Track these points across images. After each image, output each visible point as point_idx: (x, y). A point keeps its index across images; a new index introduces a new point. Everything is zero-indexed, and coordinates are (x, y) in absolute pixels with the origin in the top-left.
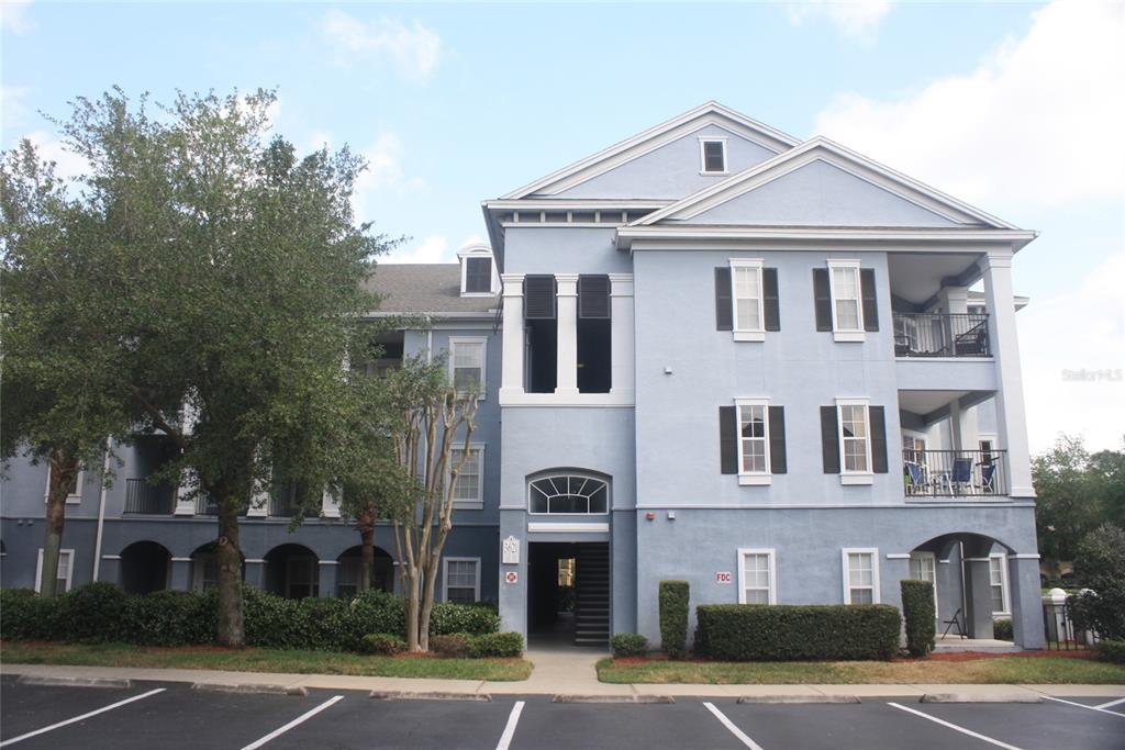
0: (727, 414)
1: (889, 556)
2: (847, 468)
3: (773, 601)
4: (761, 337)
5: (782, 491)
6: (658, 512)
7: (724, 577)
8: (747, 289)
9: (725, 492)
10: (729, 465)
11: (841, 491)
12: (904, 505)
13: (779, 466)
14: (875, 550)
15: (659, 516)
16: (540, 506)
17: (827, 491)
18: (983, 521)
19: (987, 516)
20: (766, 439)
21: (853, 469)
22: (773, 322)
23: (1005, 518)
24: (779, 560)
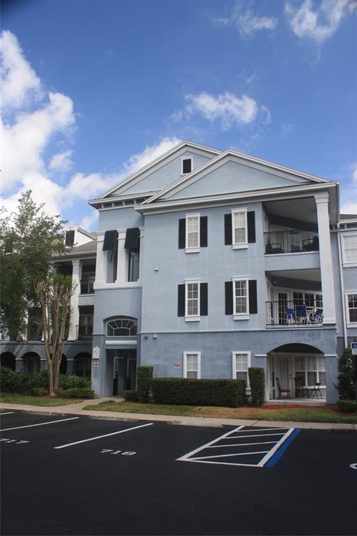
0: (181, 288)
1: (256, 355)
2: (237, 312)
3: (199, 377)
4: (198, 250)
5: (205, 324)
6: (149, 335)
7: (178, 365)
8: (193, 228)
9: (179, 325)
10: (181, 312)
11: (234, 323)
12: (264, 329)
13: (204, 312)
14: (249, 353)
15: (150, 337)
16: (110, 333)
17: (227, 324)
18: (307, 337)
19: (309, 335)
20: (199, 299)
21: (240, 312)
22: (204, 243)
23: (319, 335)
24: (203, 357)
